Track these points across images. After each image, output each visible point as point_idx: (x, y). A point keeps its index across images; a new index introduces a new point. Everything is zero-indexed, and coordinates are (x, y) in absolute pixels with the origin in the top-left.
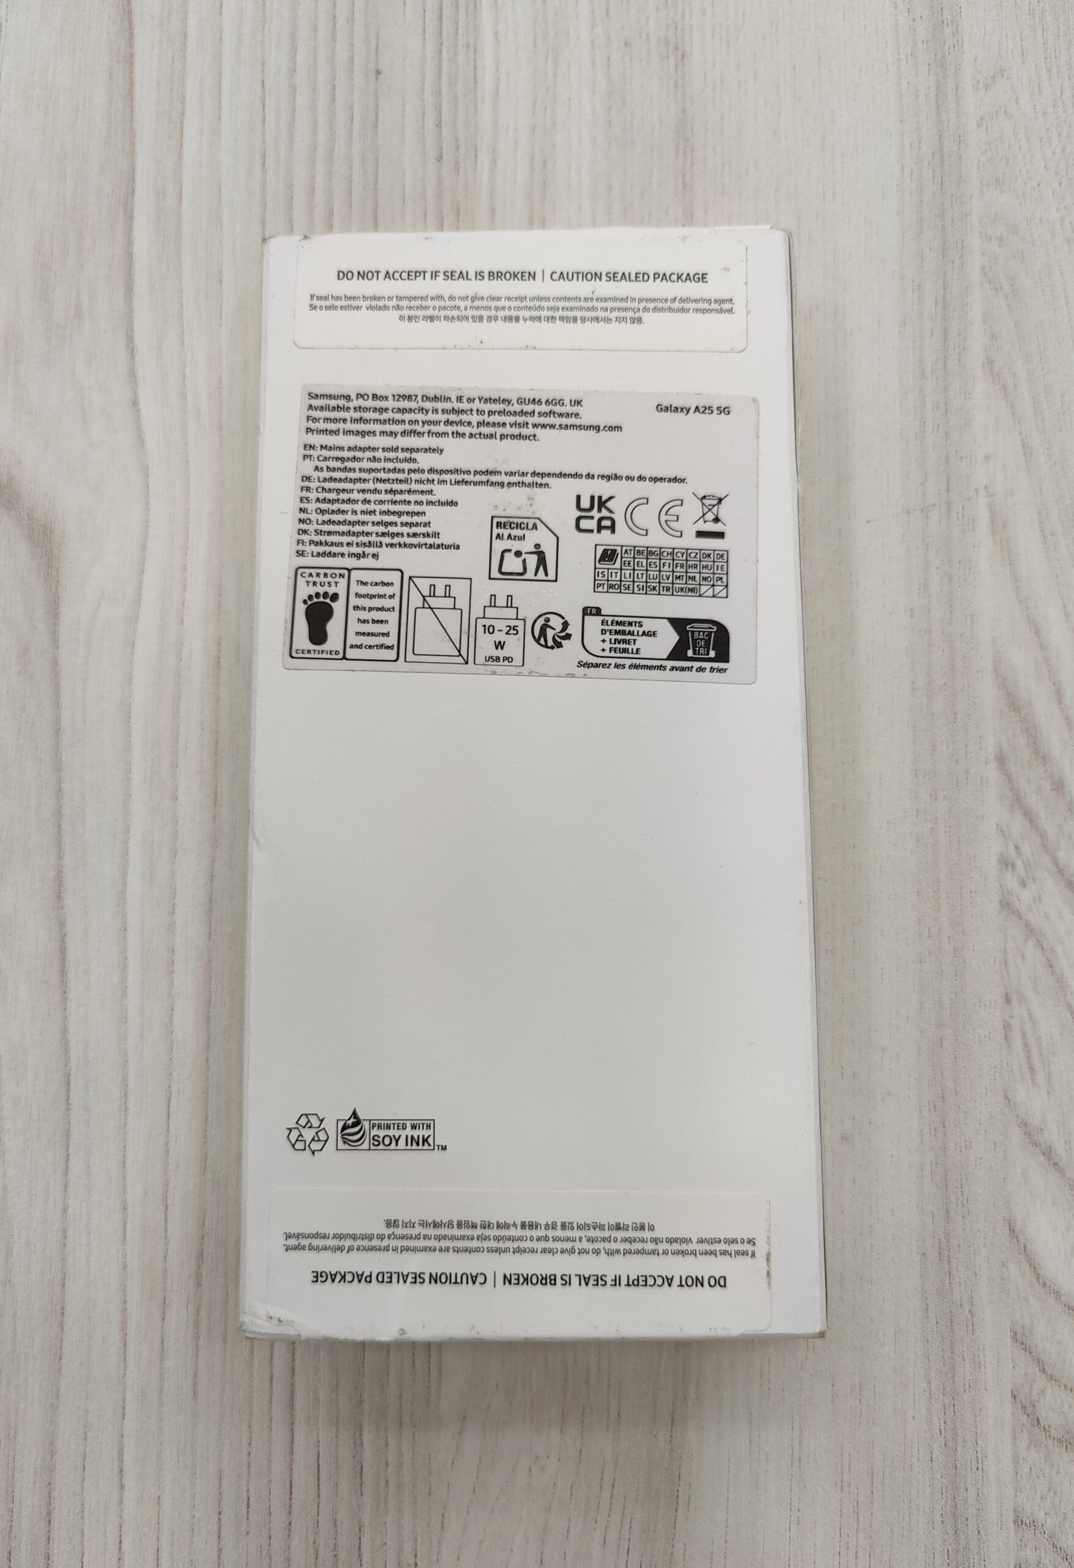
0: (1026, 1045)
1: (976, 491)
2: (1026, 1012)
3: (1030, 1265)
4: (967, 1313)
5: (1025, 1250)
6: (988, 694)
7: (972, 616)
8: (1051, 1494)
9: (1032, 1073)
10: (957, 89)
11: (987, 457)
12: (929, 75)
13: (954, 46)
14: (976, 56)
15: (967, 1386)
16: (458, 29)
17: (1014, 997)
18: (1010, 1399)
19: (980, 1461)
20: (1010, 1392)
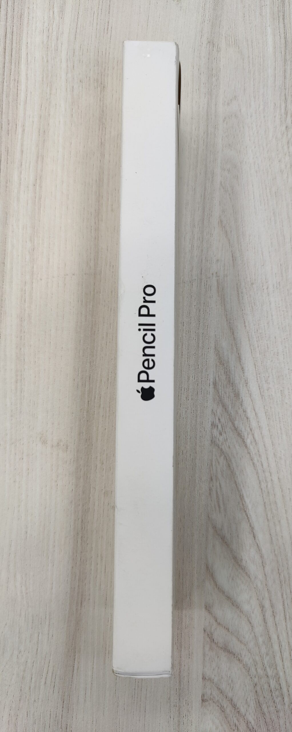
0: (217, 497)
1: (213, 274)
2: (219, 484)
3: (214, 581)
4: (188, 598)
5: (212, 575)
6: (212, 357)
7: (207, 326)
8: (217, 668)
9: (219, 508)
10: (216, 105)
11: (218, 260)
12: (205, 99)
13: (216, 86)
14: (225, 91)
15: (187, 626)
16: (11, 72)
17: (214, 478)
18: (203, 632)
19: (190, 655)
20: (203, 629)
